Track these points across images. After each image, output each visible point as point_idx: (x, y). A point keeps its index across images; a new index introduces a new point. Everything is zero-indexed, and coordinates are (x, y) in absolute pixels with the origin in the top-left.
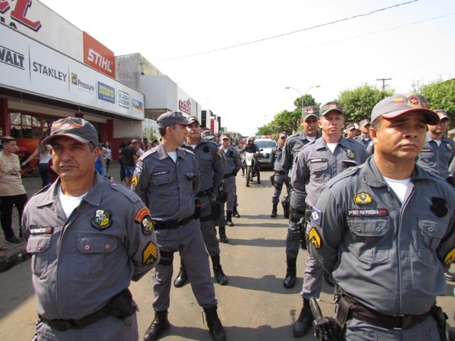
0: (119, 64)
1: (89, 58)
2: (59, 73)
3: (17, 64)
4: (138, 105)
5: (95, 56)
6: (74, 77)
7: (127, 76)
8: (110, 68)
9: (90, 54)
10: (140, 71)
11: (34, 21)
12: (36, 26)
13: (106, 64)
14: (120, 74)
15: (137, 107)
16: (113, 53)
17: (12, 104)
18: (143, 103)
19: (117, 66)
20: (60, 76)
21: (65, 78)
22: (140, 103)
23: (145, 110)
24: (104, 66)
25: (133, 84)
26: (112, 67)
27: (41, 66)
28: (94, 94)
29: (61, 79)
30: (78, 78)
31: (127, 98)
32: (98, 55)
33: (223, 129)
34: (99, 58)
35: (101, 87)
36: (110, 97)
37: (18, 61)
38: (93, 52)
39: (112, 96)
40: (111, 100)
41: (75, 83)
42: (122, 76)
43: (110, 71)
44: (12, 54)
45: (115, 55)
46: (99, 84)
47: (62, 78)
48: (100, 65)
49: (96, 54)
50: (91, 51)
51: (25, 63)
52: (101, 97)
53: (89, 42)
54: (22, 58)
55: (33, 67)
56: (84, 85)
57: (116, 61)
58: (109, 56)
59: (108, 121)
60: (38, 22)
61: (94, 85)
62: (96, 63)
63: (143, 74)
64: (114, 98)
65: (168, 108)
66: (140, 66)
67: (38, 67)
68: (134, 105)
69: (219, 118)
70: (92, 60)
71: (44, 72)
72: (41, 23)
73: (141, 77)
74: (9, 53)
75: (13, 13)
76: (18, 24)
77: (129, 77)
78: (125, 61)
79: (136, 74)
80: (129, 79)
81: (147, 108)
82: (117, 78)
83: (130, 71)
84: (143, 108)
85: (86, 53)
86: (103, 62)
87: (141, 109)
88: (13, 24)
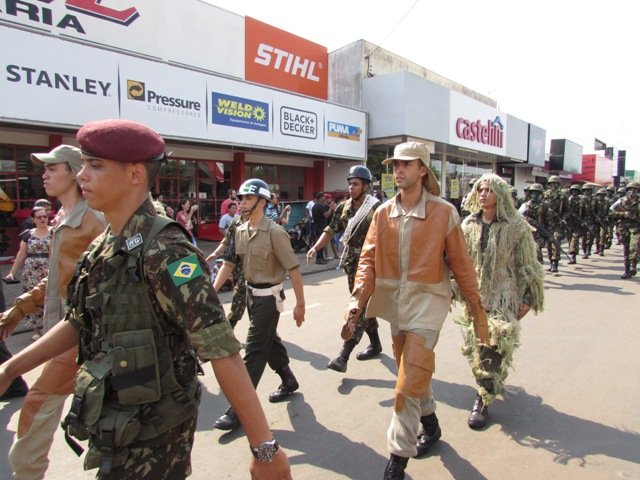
1: (257, 60)
2: (88, 81)
4: (346, 131)
5: (274, 56)
6: (136, 87)
7: (343, 83)
8: (313, 74)
9: (260, 52)
10: (364, 71)
11: (120, 8)
12: (127, 17)
13: (304, 67)
14: (335, 83)
15: (342, 136)
16: (325, 49)
18: (362, 126)
19: (330, 70)
20: (88, 86)
21: (105, 89)
22: (352, 129)
23: (369, 140)
24: (299, 70)
25: (353, 95)
26: (322, 72)
27: (29, 71)
29: (95, 93)
30: (149, 89)
31: (309, 120)
32: (281, 54)
33: (632, 173)
34: (285, 60)
35: (223, 103)
36: (253, 119)
38: (270, 49)
40: (258, 125)
41: (142, 98)
43: (316, 79)
46: (216, 97)
47: (99, 89)
48: (287, 70)
49: (277, 51)
50: (262, 47)
52: (220, 119)
53: (257, 33)
55: (5, 75)
56: (165, 100)
57: (330, 62)
58: (316, 54)
60: (133, 9)
61: (203, 98)
62: (277, 66)
63: (372, 76)
66: (364, 63)
68: (332, 133)
69: (622, 154)
70: (266, 63)
71: (39, 82)
72: (138, 11)
73: (368, 82)
76: (81, 18)
77: (348, 85)
78: (343, 57)
79: (358, 77)
80: (347, 89)
81: (374, 135)
82: (331, 91)
83: (349, 74)
84: (363, 137)
85: (251, 52)
86: (297, 65)
87: (358, 140)
88: (68, 18)
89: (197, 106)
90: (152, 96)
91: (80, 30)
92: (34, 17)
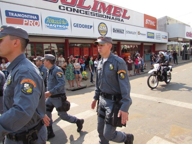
0: (158, 22)
1: (146, 23)
3: (122, 33)
4: (165, 37)
5: (148, 21)
6: (139, 32)
7: (161, 26)
8: (155, 24)
10: (167, 23)
11: (128, 16)
12: (128, 18)
13: (153, 23)
14: (158, 26)
15: (164, 38)
16: (156, 18)
17: (121, 43)
18: (167, 36)
19: (157, 23)
22: (166, 37)
25: (164, 29)
27: (128, 31)
28: (146, 36)
30: (140, 32)
31: (159, 36)
32: (149, 21)
34: (150, 22)
35: (148, 34)
36: (152, 36)
37: (122, 32)
38: (148, 20)
39: (153, 36)
40: (153, 37)
41: (139, 34)
42: (159, 26)
43: (155, 25)
44: (121, 30)
45: (157, 19)
46: (148, 32)
47: (135, 34)
50: (147, 20)
51: (124, 32)
52: (148, 37)
53: (146, 17)
54: (123, 31)
55: (126, 32)
57: (157, 21)
58: (154, 20)
59: (153, 44)
61: (146, 33)
62: (149, 24)
63: (168, 24)
64: (154, 37)
65: (179, 37)
66: (167, 21)
67: (128, 32)
68: (163, 38)
70: (147, 23)
72: (130, 16)
73: (167, 26)
74: (120, 30)
75: (122, 16)
76: (123, 19)
77: (162, 26)
78: (161, 20)
79: (165, 25)
80: (162, 27)
81: (169, 38)
82: (157, 28)
83: (163, 24)
84: (167, 38)
85: (145, 22)
86: (152, 23)
87: (166, 39)
88: (122, 19)
89: (145, 35)
90: (141, 34)
91: (123, 22)
92: (118, 20)
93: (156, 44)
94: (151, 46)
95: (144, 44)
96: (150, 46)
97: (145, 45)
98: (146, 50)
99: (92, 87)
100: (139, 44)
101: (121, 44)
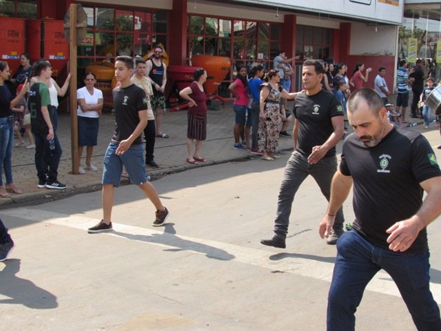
15: (388, 2)
23: (405, 5)
59: (342, 25)
84: (401, 2)
87: (397, 5)
93: (354, 25)
94: (333, 30)
95: (300, 20)
96: (328, 30)
97: (304, 27)
98: (307, 49)
99: (16, 207)
100: (278, 18)
101: (189, 11)
